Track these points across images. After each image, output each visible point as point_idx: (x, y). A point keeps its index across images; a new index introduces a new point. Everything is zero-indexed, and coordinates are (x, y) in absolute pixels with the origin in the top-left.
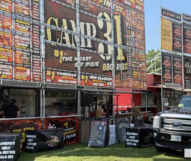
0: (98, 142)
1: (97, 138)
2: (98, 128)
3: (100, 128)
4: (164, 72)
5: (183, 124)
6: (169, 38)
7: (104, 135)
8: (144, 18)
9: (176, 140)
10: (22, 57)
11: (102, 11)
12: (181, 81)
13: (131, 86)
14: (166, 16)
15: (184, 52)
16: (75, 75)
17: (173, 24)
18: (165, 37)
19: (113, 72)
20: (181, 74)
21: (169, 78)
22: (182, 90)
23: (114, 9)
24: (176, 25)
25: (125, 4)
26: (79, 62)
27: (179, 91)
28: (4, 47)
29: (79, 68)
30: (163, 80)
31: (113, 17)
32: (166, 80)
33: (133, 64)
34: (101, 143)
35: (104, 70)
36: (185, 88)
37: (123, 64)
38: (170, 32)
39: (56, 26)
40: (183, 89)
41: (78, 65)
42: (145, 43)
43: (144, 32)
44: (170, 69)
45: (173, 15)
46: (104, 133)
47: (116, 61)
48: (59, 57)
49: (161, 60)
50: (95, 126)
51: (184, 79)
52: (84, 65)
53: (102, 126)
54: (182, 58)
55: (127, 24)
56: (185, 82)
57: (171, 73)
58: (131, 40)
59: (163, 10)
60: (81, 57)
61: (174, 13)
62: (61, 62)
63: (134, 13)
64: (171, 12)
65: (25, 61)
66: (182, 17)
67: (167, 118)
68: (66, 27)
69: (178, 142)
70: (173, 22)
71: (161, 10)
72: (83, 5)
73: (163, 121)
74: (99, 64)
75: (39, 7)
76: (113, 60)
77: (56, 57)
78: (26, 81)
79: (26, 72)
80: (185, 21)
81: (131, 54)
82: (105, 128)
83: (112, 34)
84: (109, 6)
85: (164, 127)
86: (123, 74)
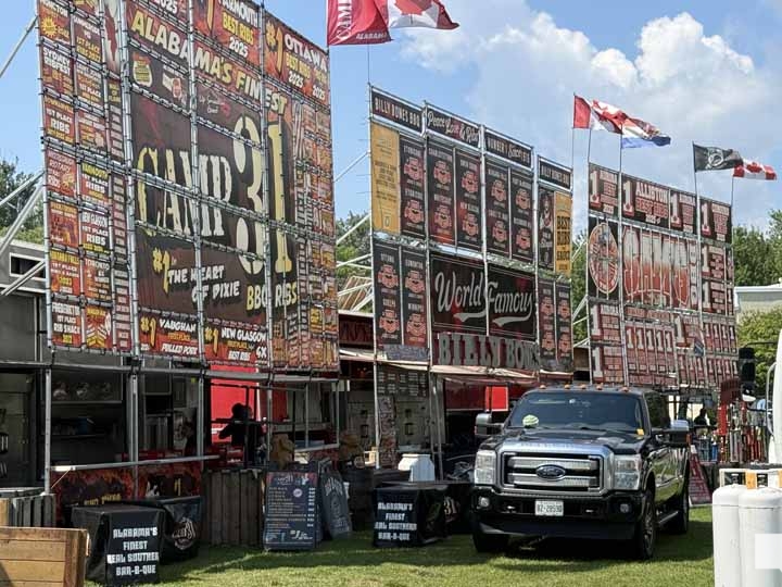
0: (295, 535)
1: (291, 523)
2: (289, 494)
3: (298, 493)
4: (380, 310)
5: (566, 470)
6: (392, 191)
7: (311, 512)
8: (330, 128)
9: (548, 514)
10: (96, 279)
11: (243, 112)
12: (425, 337)
13: (306, 358)
14: (384, 115)
15: (430, 238)
16: (193, 328)
17: (402, 144)
18: (381, 188)
19: (269, 313)
20: (424, 314)
21: (393, 328)
22: (426, 368)
23: (268, 104)
24: (411, 146)
25: (291, 84)
26: (199, 284)
27: (420, 372)
28: (66, 250)
29: (200, 307)
30: (378, 334)
31: (266, 133)
32: (385, 336)
33: (311, 282)
34: (304, 536)
35: (249, 307)
36: (435, 363)
37: (288, 285)
38: (395, 169)
39: (154, 175)
40: (429, 366)
41: (198, 295)
42: (333, 209)
43: (330, 172)
44: (396, 298)
45: (401, 114)
46: (311, 507)
47: (275, 276)
48: (163, 271)
49: (372, 268)
50: (281, 486)
51: (433, 331)
52: (210, 292)
53: (301, 487)
54: (425, 258)
55: (295, 150)
56: (435, 341)
57: (398, 311)
58: (303, 205)
59: (375, 95)
60: (204, 269)
61: (403, 106)
62: (166, 287)
63: (309, 109)
64: (396, 103)
65: (102, 288)
66: (423, 119)
67: (519, 454)
68: (172, 176)
69: (553, 518)
70: (401, 136)
71: (368, 96)
72: (204, 101)
73: (509, 464)
74: (240, 288)
75: (121, 117)
76: (267, 273)
77: (157, 273)
78: (105, 350)
79: (104, 323)
80: (431, 131)
81: (304, 250)
82: (312, 491)
83: (265, 188)
84: (256, 97)
85: (513, 479)
86: (289, 318)
